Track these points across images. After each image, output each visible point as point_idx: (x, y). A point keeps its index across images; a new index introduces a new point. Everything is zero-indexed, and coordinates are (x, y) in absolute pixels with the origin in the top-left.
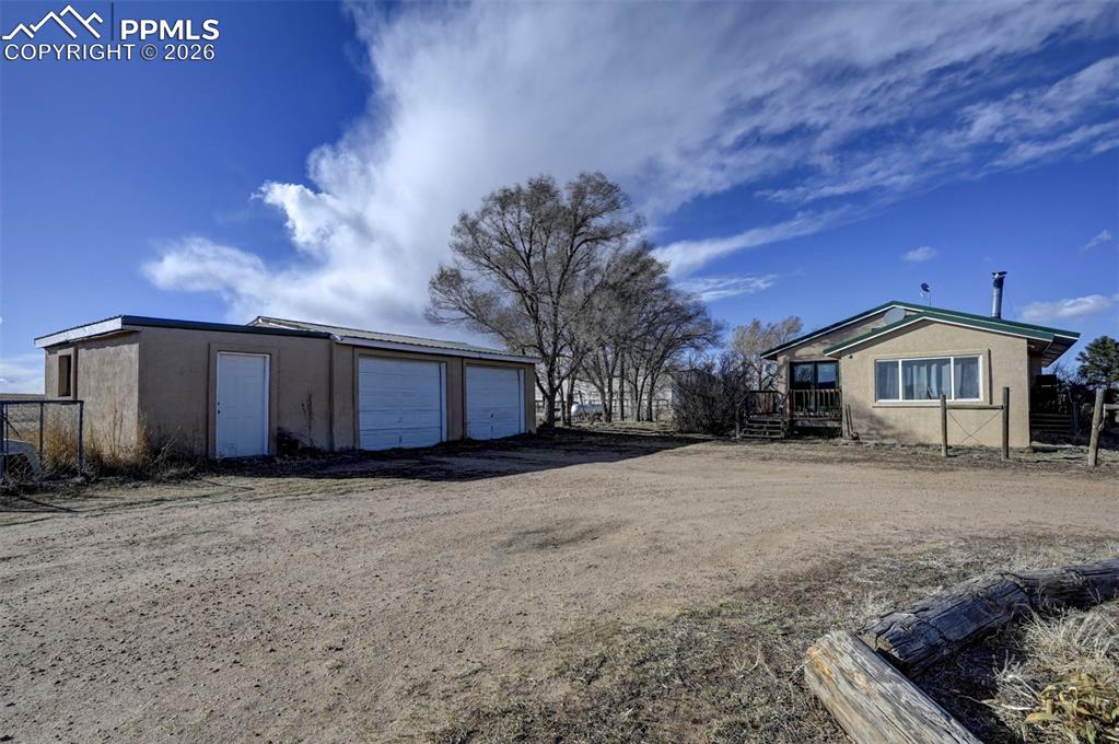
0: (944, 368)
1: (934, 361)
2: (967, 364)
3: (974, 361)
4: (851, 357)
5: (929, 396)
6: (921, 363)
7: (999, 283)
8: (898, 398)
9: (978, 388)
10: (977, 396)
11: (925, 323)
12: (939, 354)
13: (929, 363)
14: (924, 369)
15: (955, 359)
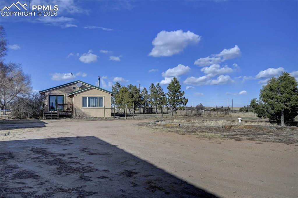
0: (96, 99)
1: (94, 98)
2: (101, 99)
3: (102, 98)
4: (76, 95)
5: (93, 106)
6: (92, 98)
7: (99, 79)
8: (87, 106)
9: (102, 104)
10: (102, 106)
11: (93, 88)
12: (96, 96)
13: (93, 98)
14: (92, 99)
15: (99, 98)
